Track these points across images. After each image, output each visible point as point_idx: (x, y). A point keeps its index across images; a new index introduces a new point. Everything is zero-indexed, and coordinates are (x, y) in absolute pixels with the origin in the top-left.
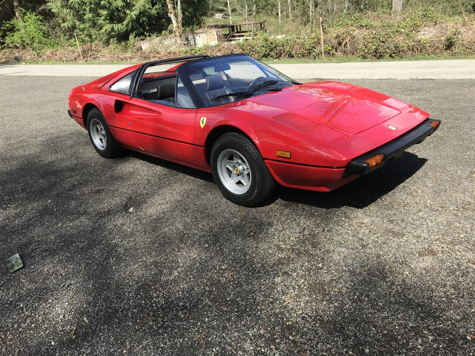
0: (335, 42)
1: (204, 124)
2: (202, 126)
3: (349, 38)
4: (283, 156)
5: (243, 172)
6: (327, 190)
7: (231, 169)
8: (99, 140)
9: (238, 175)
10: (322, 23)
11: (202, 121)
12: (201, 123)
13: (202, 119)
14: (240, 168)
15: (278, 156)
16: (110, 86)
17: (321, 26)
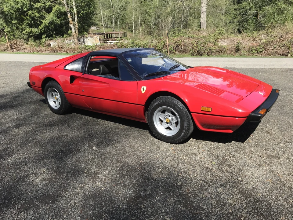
0: (175, 46)
1: (144, 91)
2: (143, 92)
3: (183, 43)
4: (207, 110)
5: (172, 121)
6: (231, 132)
7: (162, 119)
8: (53, 102)
9: (168, 123)
10: (168, 34)
11: (143, 89)
12: (142, 90)
13: (142, 88)
14: (170, 118)
15: (202, 111)
16: (65, 67)
17: (167, 36)
